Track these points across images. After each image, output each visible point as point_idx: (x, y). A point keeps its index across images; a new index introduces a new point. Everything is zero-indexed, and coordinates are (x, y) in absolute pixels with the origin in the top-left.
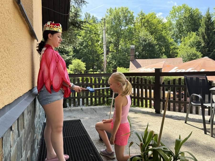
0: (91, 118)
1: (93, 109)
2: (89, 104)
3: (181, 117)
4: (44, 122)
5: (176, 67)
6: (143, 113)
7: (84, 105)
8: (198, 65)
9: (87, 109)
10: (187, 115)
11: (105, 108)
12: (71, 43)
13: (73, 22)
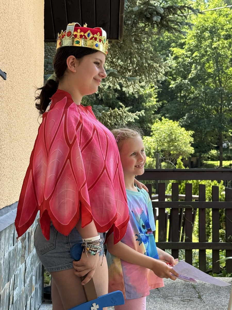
1: (194, 287)
12: (144, 72)
13: (146, 10)
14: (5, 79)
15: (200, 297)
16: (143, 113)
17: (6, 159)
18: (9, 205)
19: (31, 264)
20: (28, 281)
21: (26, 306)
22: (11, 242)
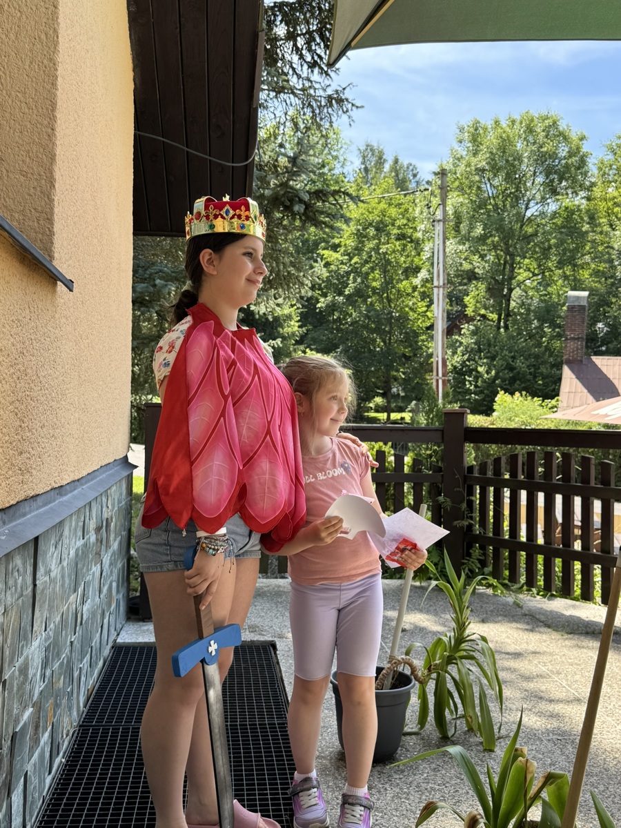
4: (115, 640)
12: (281, 284)
13: (284, 195)
14: (71, 290)
16: (279, 343)
17: (73, 410)
18: (77, 478)
19: (111, 564)
20: (105, 590)
21: (102, 627)
22: (80, 533)
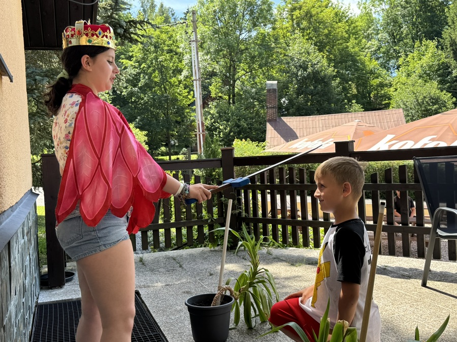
0: (168, 285)
1: (174, 259)
2: (162, 245)
3: (411, 269)
4: (37, 302)
5: (388, 135)
6: (309, 264)
7: (147, 249)
8: (447, 127)
9: (157, 261)
10: (428, 265)
11: (206, 256)
14: (11, 81)
15: (181, 266)
18: (17, 201)
